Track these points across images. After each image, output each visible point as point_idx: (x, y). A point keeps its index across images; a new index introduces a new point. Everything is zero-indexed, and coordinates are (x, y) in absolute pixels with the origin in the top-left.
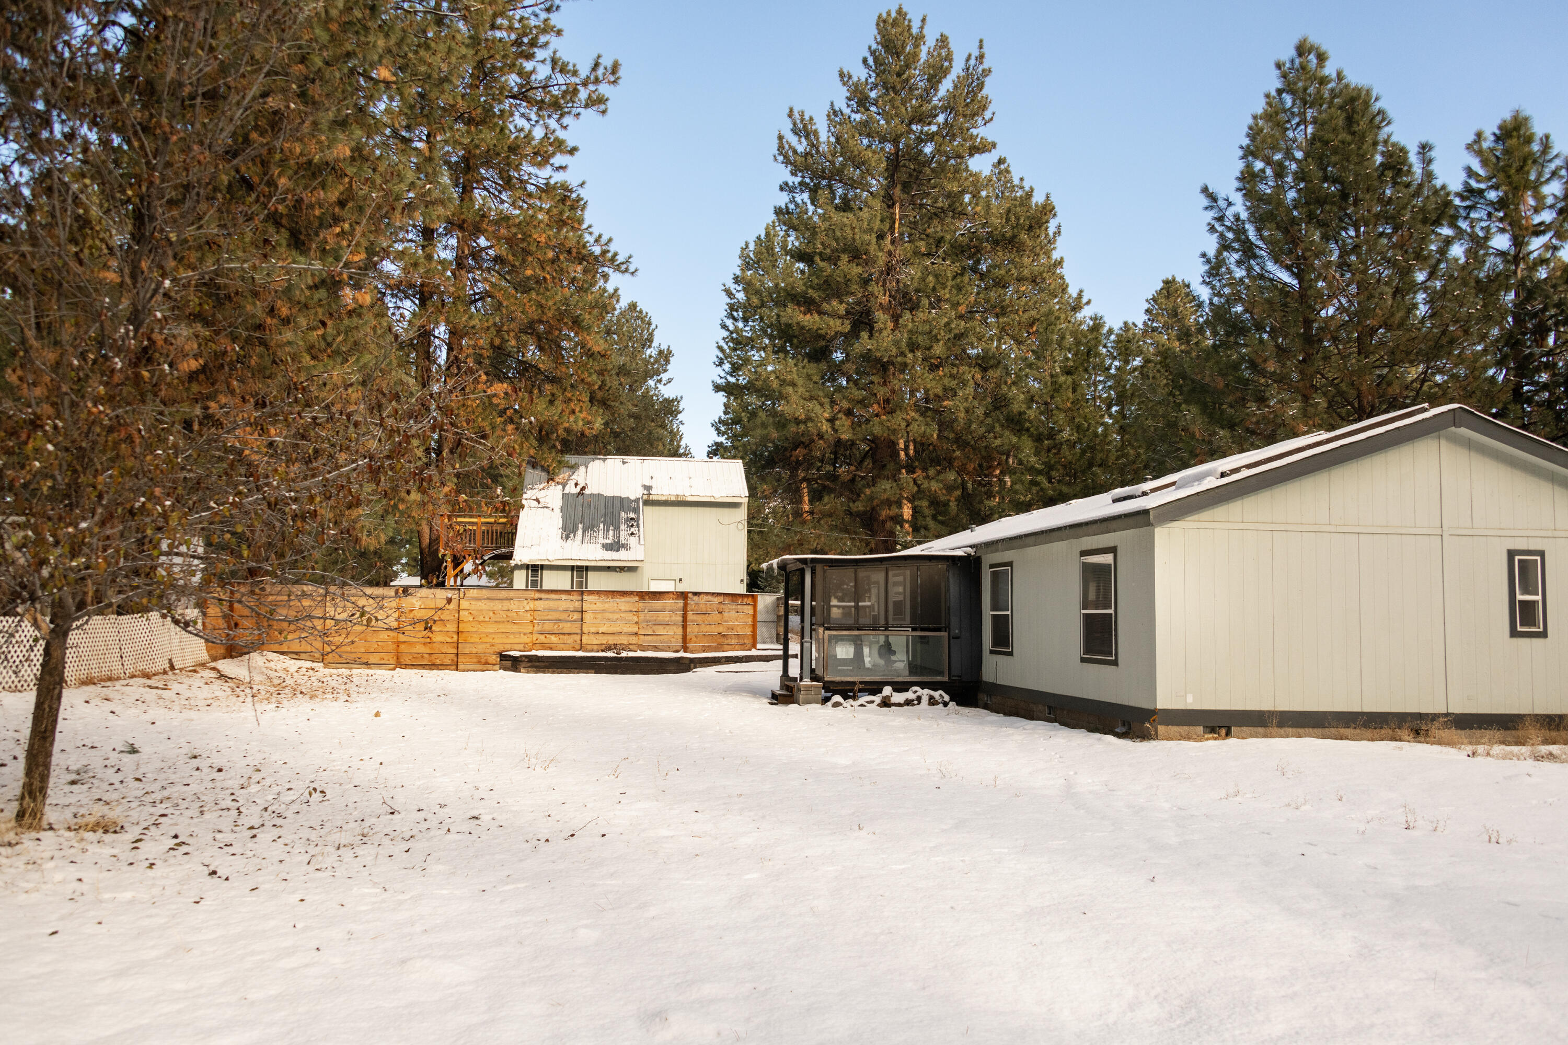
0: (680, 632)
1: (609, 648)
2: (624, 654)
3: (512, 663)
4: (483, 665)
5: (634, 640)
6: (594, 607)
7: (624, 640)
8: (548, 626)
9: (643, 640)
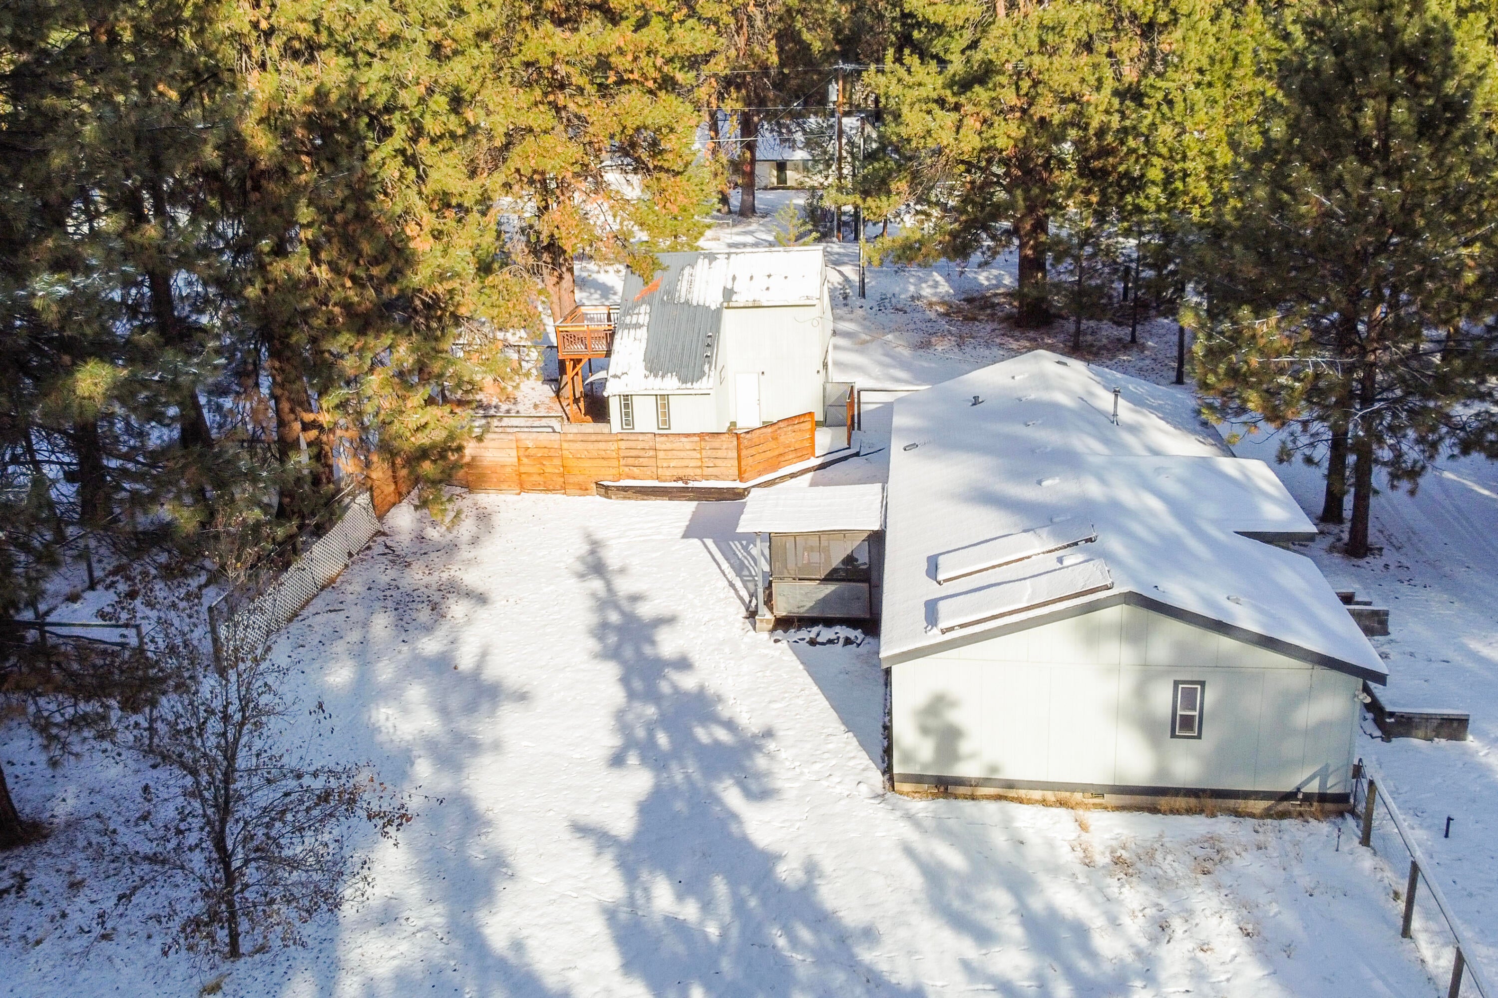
0: (736, 463)
1: (679, 479)
2: (691, 484)
3: (606, 491)
4: (583, 490)
5: (698, 471)
6: (664, 447)
7: (689, 472)
8: (630, 461)
9: (707, 471)
